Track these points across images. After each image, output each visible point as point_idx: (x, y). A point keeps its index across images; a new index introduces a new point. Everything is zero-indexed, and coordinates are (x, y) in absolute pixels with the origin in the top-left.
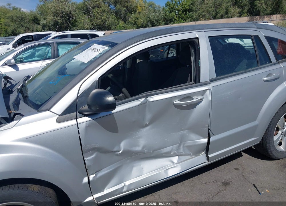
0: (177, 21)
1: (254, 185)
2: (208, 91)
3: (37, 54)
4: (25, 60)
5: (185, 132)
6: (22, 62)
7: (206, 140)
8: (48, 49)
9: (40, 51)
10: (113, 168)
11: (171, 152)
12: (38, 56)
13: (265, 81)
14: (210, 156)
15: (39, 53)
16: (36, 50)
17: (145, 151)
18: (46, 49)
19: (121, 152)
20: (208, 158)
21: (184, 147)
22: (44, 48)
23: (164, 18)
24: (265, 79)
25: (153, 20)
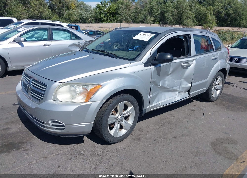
0: (105, 21)
1: (204, 114)
2: (195, 60)
3: (36, 35)
4: (27, 40)
5: (182, 80)
6: (25, 40)
7: (190, 85)
8: (44, 33)
9: (38, 34)
10: (156, 94)
11: (176, 89)
12: (36, 38)
13: (212, 59)
14: (190, 93)
15: (37, 35)
16: (36, 32)
17: (168, 87)
18: (43, 32)
19: (160, 86)
20: (189, 94)
21: (181, 87)
22: (42, 31)
23: (94, 17)
24: (213, 58)
25: (85, 18)
